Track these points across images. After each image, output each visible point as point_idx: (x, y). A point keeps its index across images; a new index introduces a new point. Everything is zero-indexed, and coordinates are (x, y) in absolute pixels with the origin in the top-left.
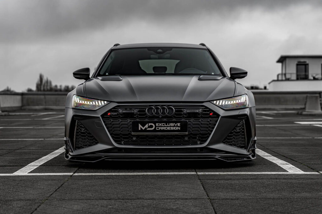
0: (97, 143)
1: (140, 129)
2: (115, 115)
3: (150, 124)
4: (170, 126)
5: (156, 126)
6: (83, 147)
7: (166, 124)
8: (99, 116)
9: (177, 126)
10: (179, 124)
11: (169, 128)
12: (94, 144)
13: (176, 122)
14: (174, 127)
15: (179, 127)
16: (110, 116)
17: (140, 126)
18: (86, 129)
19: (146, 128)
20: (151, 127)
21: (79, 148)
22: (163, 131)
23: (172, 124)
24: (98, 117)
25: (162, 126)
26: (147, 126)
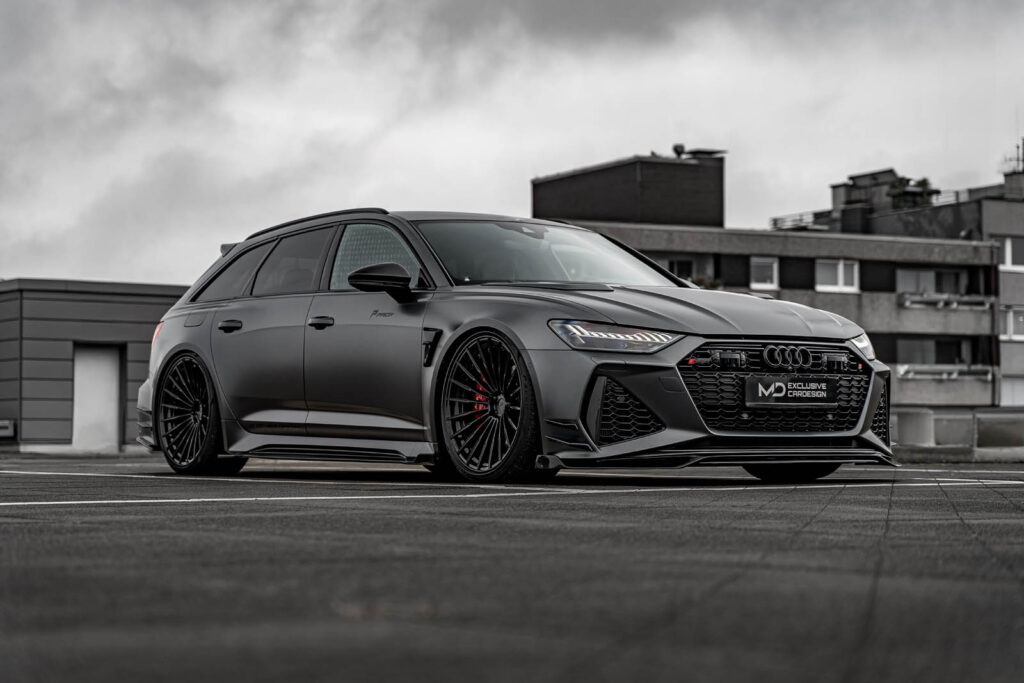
0: (659, 429)
1: (760, 395)
2: (706, 364)
3: (778, 384)
4: (811, 390)
5: (787, 390)
6: (622, 440)
7: (804, 386)
8: (673, 363)
9: (821, 390)
10: (824, 386)
11: (808, 394)
12: (653, 432)
13: (819, 381)
14: (816, 390)
15: (824, 391)
16: (694, 365)
17: (761, 388)
18: (632, 396)
19: (771, 394)
20: (779, 390)
21: (610, 441)
22: (800, 399)
23: (813, 386)
24: (671, 368)
25: (797, 390)
26: (772, 389)
